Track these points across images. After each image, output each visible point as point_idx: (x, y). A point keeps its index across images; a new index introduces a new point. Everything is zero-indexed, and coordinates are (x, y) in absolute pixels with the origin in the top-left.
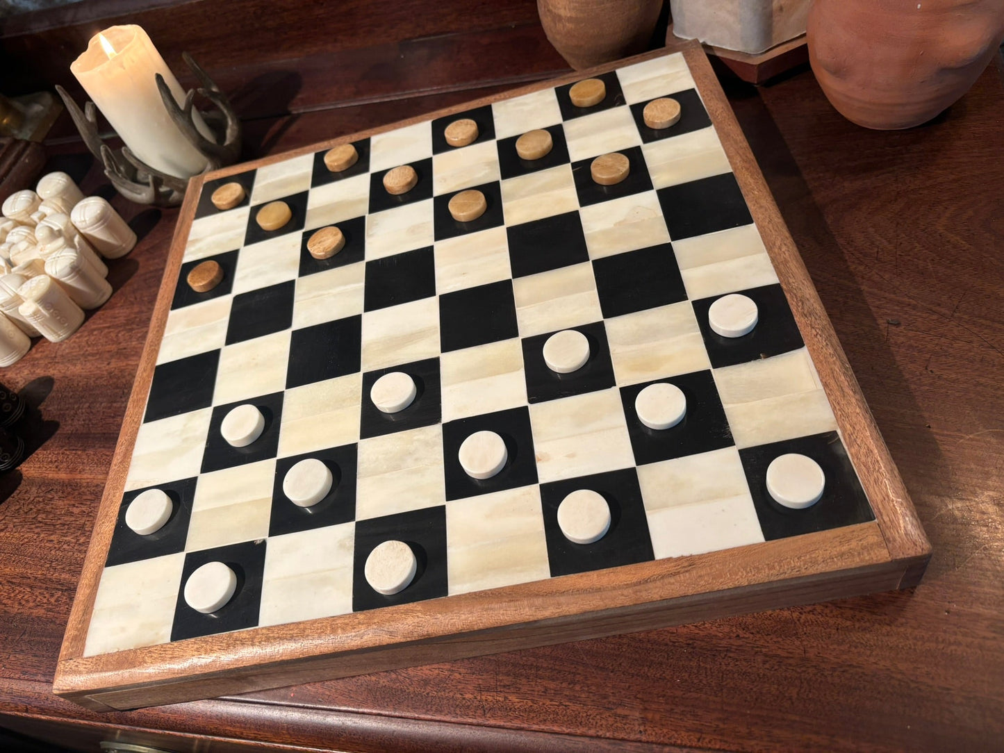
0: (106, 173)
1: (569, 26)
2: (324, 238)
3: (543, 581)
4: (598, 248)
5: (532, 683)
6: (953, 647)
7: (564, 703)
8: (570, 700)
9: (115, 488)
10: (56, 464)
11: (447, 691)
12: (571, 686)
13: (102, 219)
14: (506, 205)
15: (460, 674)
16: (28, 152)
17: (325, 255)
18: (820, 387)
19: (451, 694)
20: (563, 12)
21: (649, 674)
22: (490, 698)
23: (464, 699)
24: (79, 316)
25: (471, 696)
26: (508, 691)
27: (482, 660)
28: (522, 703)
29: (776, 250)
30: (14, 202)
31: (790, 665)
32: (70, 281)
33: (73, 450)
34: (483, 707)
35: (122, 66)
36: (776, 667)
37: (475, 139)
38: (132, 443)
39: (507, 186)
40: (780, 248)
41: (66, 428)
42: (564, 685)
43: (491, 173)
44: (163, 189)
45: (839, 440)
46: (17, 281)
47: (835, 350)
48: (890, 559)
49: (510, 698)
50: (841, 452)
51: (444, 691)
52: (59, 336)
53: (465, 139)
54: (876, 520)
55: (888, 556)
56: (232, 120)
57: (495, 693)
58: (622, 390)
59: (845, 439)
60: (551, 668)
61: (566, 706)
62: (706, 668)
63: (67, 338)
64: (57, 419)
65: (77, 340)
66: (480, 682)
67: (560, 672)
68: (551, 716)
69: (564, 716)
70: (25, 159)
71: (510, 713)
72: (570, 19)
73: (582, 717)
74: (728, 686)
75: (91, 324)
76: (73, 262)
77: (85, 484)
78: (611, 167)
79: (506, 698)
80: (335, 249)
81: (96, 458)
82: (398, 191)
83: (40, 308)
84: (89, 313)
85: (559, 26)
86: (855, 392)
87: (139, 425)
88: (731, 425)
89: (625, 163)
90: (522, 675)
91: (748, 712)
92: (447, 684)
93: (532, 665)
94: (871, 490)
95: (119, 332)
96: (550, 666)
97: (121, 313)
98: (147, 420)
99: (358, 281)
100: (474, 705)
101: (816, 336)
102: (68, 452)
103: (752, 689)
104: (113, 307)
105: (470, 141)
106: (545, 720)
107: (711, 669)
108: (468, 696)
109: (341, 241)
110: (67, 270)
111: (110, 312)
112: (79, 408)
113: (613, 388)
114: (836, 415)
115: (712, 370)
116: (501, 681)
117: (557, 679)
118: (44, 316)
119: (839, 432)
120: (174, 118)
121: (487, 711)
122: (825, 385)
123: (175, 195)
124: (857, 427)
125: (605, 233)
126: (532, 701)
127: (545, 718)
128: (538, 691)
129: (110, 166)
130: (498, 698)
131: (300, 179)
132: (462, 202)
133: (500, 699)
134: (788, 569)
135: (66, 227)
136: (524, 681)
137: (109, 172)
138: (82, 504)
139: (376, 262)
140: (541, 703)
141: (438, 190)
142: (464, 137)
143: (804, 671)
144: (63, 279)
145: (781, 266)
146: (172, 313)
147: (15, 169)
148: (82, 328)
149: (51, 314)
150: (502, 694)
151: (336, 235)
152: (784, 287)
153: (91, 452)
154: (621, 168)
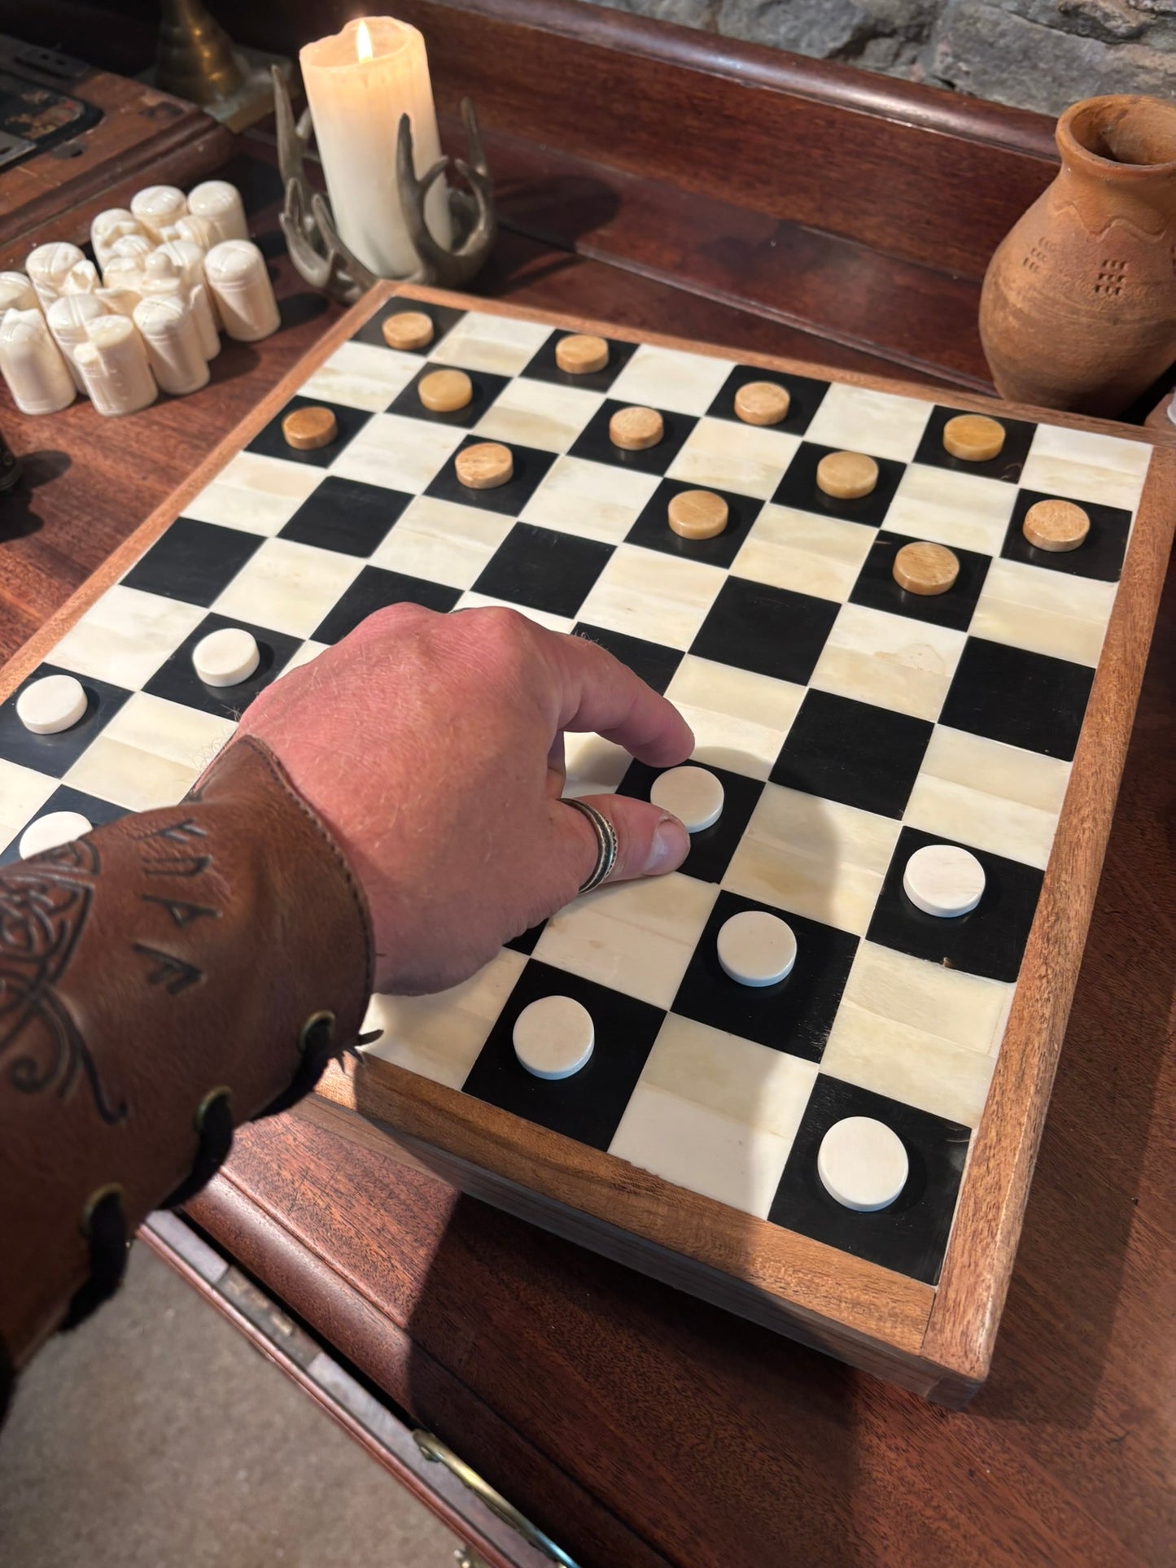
0: (282, 217)
1: (1013, 322)
2: (485, 458)
3: (448, 1088)
4: (829, 676)
5: (372, 1209)
6: (944, 1525)
7: (393, 1262)
8: (402, 1262)
9: (37, 650)
10: (10, 575)
11: (265, 1151)
12: (415, 1244)
13: (244, 280)
14: (751, 542)
15: (295, 1139)
16: (208, 137)
17: (472, 483)
18: (995, 1054)
19: (268, 1158)
20: (1013, 297)
21: (522, 1294)
22: (310, 1195)
23: (279, 1174)
24: (149, 392)
25: (289, 1177)
26: (336, 1199)
27: (333, 1139)
28: (343, 1227)
29: (1075, 821)
30: (151, 198)
31: (710, 1403)
32: (158, 344)
33: (39, 569)
34: (295, 1200)
35: (365, 81)
36: (689, 1394)
37: (774, 421)
38: (89, 602)
39: (773, 516)
40: (1082, 821)
41: (45, 536)
42: (409, 1238)
43: (761, 484)
44: (343, 276)
45: (967, 1144)
46: (93, 307)
47: (1054, 1015)
48: (917, 1352)
49: (334, 1210)
50: (956, 1163)
51: (263, 1149)
52: (110, 408)
53: (758, 416)
54: (936, 1288)
55: (918, 1346)
57: (319, 1193)
58: (723, 894)
59: (975, 1148)
60: (408, 1206)
61: (393, 1266)
62: (599, 1334)
63: (119, 417)
64: (44, 517)
65: (128, 426)
66: (312, 1166)
67: (414, 1217)
68: (367, 1266)
69: (383, 1277)
70: (199, 146)
71: (320, 1229)
72: (1017, 313)
73: (403, 1293)
74: (611, 1377)
75: (156, 414)
76: (172, 321)
77: (25, 621)
78: (926, 567)
79: (328, 1207)
80: (488, 481)
81: (57, 594)
82: (623, 443)
83: (101, 361)
84: (164, 396)
85: (999, 315)
86: (1037, 1092)
87: (113, 583)
88: (833, 1032)
89: (950, 572)
90: (367, 1191)
91: (612, 1428)
92: (271, 1142)
93: (387, 1186)
94: (960, 1241)
95: (181, 442)
96: (408, 1202)
97: (199, 418)
98: (125, 583)
99: (490, 543)
100: (286, 1190)
101: (1041, 978)
102: (30, 568)
103: (637, 1401)
104: (194, 405)
105: (765, 421)
106: (356, 1267)
107: (604, 1339)
108: (286, 1174)
109: (504, 474)
110: (159, 327)
111: (187, 409)
112: (77, 518)
113: (714, 885)
114: (987, 1106)
115: (863, 940)
116: (337, 1181)
117: (406, 1224)
118: (101, 373)
119: (974, 1134)
120: (400, 186)
121: (295, 1208)
122: (1004, 1056)
123: (356, 291)
124: (1004, 1143)
125: (855, 658)
126: (358, 1232)
127: (358, 1264)
128: (372, 1225)
129: (292, 212)
130: (319, 1201)
131: (512, 357)
132: (693, 505)
133: (321, 1203)
134: (771, 1276)
135: (193, 269)
136: (364, 1200)
137: (286, 219)
138: (6, 644)
139: (530, 528)
140: (365, 1242)
141: (676, 471)
142: (759, 412)
143: (723, 1424)
144: (150, 337)
145: (1065, 848)
146: (244, 457)
147: (180, 152)
148: (144, 414)
149: (112, 375)
150: (327, 1199)
151: (502, 461)
152: (1047, 880)
153: (55, 582)
154: (939, 576)
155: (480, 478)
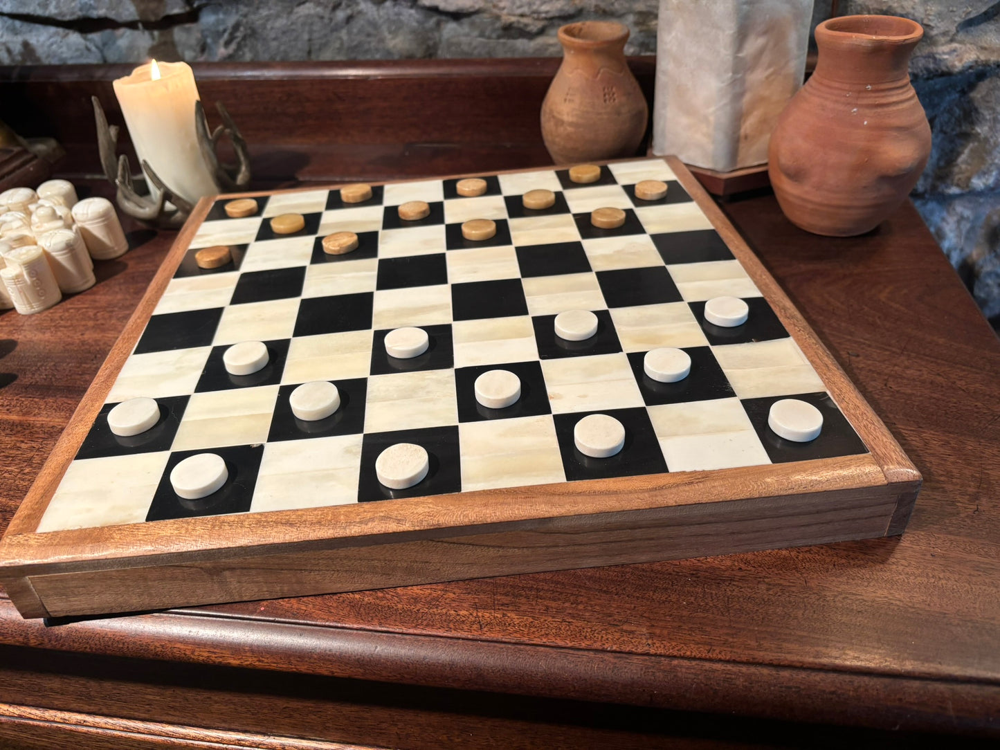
0: (117, 181)
1: (570, 129)
2: (340, 238)
3: (559, 484)
4: (598, 265)
5: (533, 603)
7: (567, 620)
8: (573, 617)
9: (93, 401)
10: (8, 407)
11: (440, 608)
12: (574, 606)
13: (104, 216)
14: (513, 233)
15: (454, 593)
16: (34, 162)
17: (339, 251)
18: (808, 363)
19: (444, 611)
20: (566, 118)
21: (654, 597)
22: (488, 615)
23: (458, 615)
24: (57, 296)
25: (467, 613)
26: (506, 608)
27: (478, 582)
28: (522, 620)
29: (758, 277)
30: (12, 194)
31: (793, 592)
32: (61, 258)
33: (30, 397)
34: (479, 622)
35: (166, 87)
36: (779, 594)
37: (484, 192)
38: (118, 368)
39: (514, 222)
40: (761, 276)
41: (26, 380)
42: (567, 605)
43: (499, 213)
44: (169, 206)
45: (829, 398)
47: (817, 341)
48: (886, 482)
49: (509, 615)
50: (834, 407)
51: (437, 608)
52: (32, 307)
53: (476, 191)
54: (870, 453)
55: (884, 479)
56: (246, 167)
57: (493, 611)
58: (629, 354)
59: (834, 398)
60: (552, 590)
61: (569, 622)
62: (711, 593)
63: (39, 312)
64: (15, 373)
65: (50, 315)
66: (477, 600)
67: (561, 593)
68: (554, 631)
69: (568, 630)
70: (30, 167)
71: (509, 628)
72: (571, 124)
73: (587, 632)
74: (735, 607)
75: (67, 304)
76: (70, 240)
77: (38, 425)
78: (610, 215)
79: (504, 615)
80: (349, 246)
81: (55, 405)
82: (412, 217)
83: (25, 273)
84: (66, 296)
85: (561, 129)
86: (838, 369)
87: (129, 355)
88: (730, 383)
89: (621, 217)
90: (522, 596)
91: (756, 628)
92: (440, 602)
93: (532, 587)
94: (863, 433)
95: (98, 312)
96: (551, 589)
97: (103, 298)
98: (136, 352)
99: (372, 270)
100: (470, 620)
101: (799, 331)
102: (23, 399)
103: (757, 610)
104: (94, 293)
105: (479, 193)
106: (547, 635)
107: (716, 594)
108: (463, 612)
109: (356, 243)
110: (63, 245)
111: (90, 297)
112: (41, 366)
113: (621, 353)
114: (824, 382)
115: (711, 347)
116: (499, 600)
117: (559, 599)
118: (25, 282)
119: (829, 393)
120: (201, 142)
121: (483, 626)
122: (812, 362)
123: (179, 214)
124: (844, 391)
125: (606, 256)
126: (533, 618)
127: (547, 632)
128: (539, 610)
129: (123, 177)
130: (496, 615)
131: (318, 204)
132: (475, 225)
133: (498, 615)
134: (796, 485)
135: (66, 216)
136: (523, 600)
137: (120, 182)
138: (32, 441)
139: (388, 259)
140: (542, 620)
141: (449, 220)
142: (473, 192)
143: (808, 597)
144: (54, 254)
145: (763, 287)
146: (173, 281)
147: (18, 172)
148: (58, 307)
149: (33, 282)
150: (500, 612)
151: (351, 236)
152: (768, 299)
153: (51, 400)
155: (344, 246)
